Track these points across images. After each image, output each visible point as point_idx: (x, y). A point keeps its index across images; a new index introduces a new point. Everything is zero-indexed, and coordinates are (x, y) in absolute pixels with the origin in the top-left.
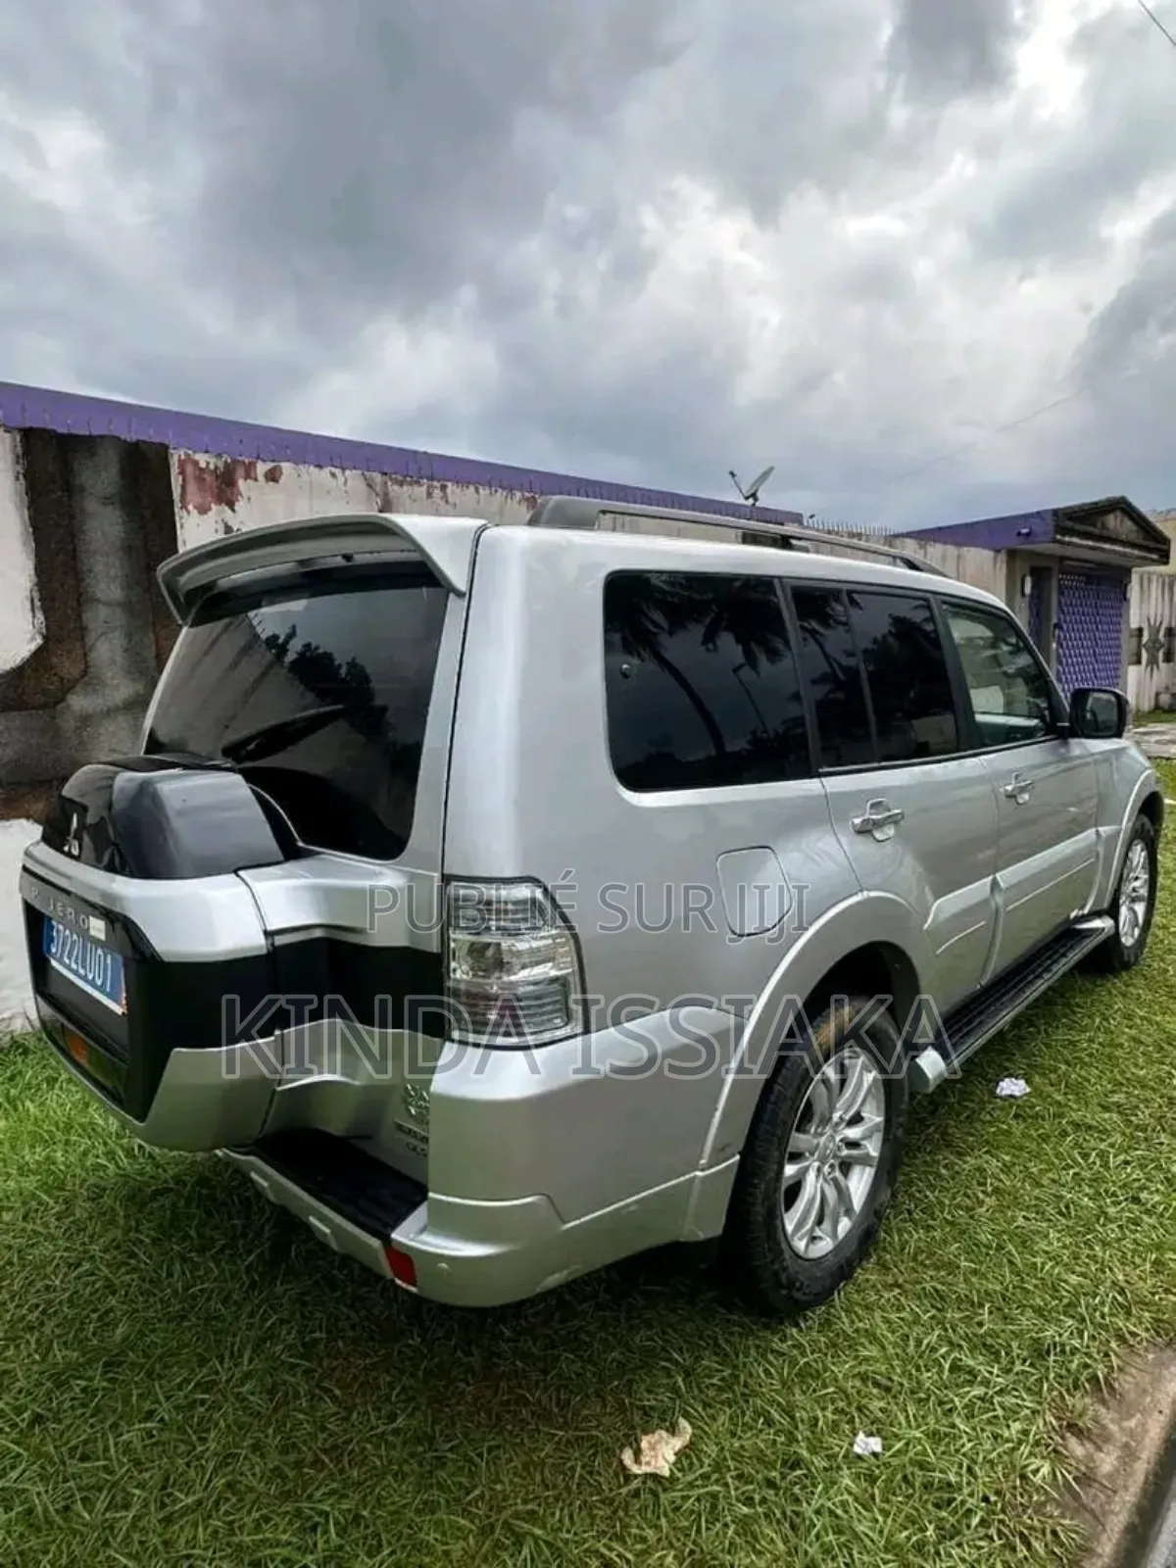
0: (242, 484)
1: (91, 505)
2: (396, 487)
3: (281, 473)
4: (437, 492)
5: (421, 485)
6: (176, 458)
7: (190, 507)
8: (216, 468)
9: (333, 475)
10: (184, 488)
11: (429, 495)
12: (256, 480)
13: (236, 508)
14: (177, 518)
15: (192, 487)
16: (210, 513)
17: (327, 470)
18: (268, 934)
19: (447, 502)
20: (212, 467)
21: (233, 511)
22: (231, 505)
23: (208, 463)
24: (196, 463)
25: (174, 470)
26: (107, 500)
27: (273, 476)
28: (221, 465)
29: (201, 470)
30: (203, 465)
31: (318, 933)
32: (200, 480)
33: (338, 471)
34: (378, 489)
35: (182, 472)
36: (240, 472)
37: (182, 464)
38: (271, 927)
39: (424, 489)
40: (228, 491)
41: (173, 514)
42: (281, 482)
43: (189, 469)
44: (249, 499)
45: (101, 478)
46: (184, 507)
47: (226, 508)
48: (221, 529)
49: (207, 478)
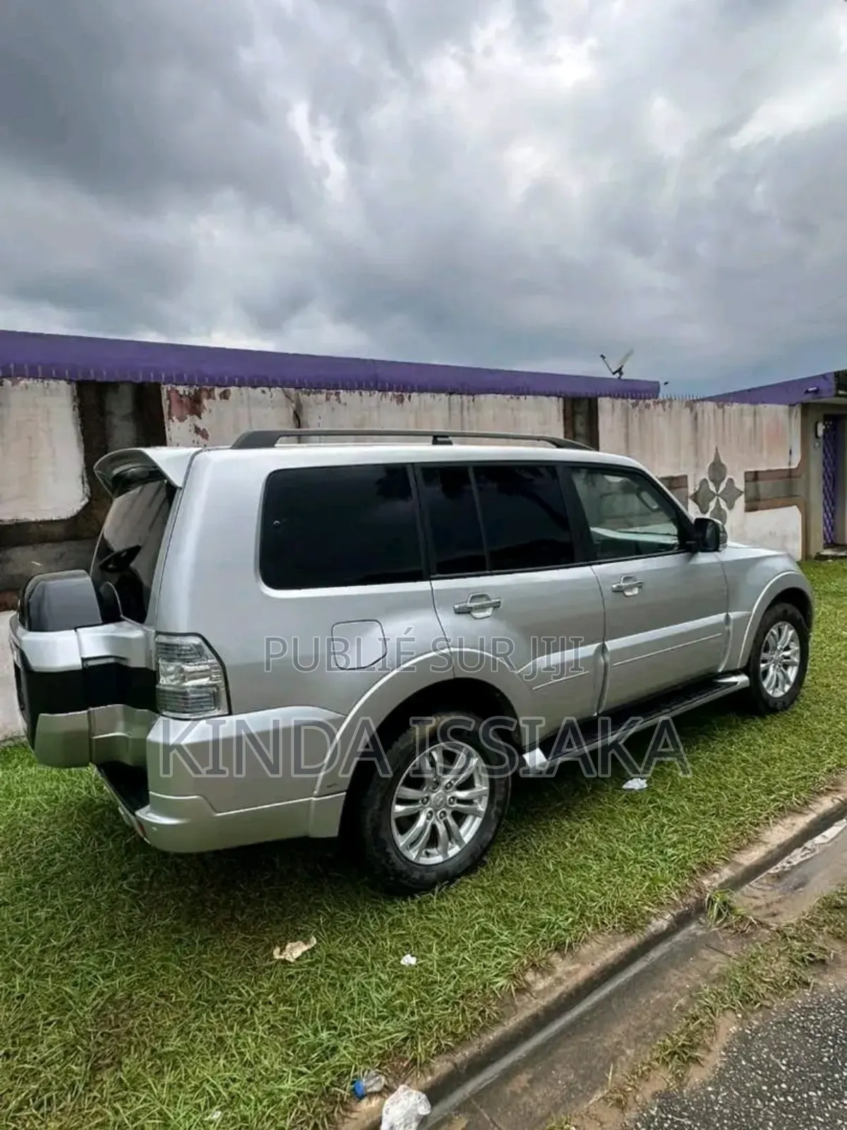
0: (205, 402)
1: (115, 421)
2: (305, 396)
3: (230, 394)
4: (333, 397)
5: (321, 393)
6: (165, 389)
7: (174, 418)
8: (190, 394)
9: (263, 392)
10: (170, 407)
11: (328, 399)
12: (214, 399)
13: (202, 416)
14: (166, 425)
15: (175, 406)
16: (186, 421)
17: (259, 390)
18: (84, 660)
19: (340, 402)
20: (187, 393)
21: (200, 418)
22: (199, 415)
23: (185, 391)
24: (177, 391)
25: (164, 397)
26: (125, 418)
27: (225, 396)
28: (192, 392)
29: (181, 396)
30: (182, 393)
31: (111, 661)
32: (180, 401)
33: (266, 389)
34: (293, 398)
35: (169, 398)
36: (204, 394)
37: (169, 393)
39: (324, 395)
40: (197, 406)
41: (163, 423)
42: (230, 398)
43: (173, 395)
44: (210, 411)
45: (120, 407)
46: (170, 418)
47: (196, 417)
48: (193, 429)
49: (184, 400)
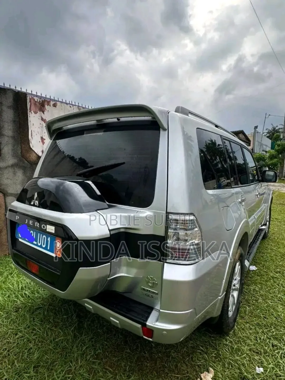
0: (46, 107)
1: (4, 108)
3: (57, 104)
6: (29, 97)
7: (32, 112)
8: (40, 101)
9: (70, 107)
10: (30, 106)
12: (50, 106)
13: (44, 113)
14: (28, 114)
15: (33, 107)
16: (37, 114)
17: (69, 105)
18: (110, 231)
20: (38, 101)
21: (44, 114)
22: (43, 112)
23: (37, 100)
24: (34, 100)
25: (28, 101)
26: (9, 107)
27: (55, 105)
29: (36, 102)
30: (36, 100)
31: (122, 230)
32: (35, 104)
35: (30, 102)
36: (46, 103)
37: (30, 99)
38: (110, 229)
40: (43, 108)
41: (27, 113)
42: (57, 107)
43: (32, 101)
44: (48, 111)
45: (7, 101)
46: (30, 111)
47: (42, 113)
48: (40, 118)
49: (37, 103)
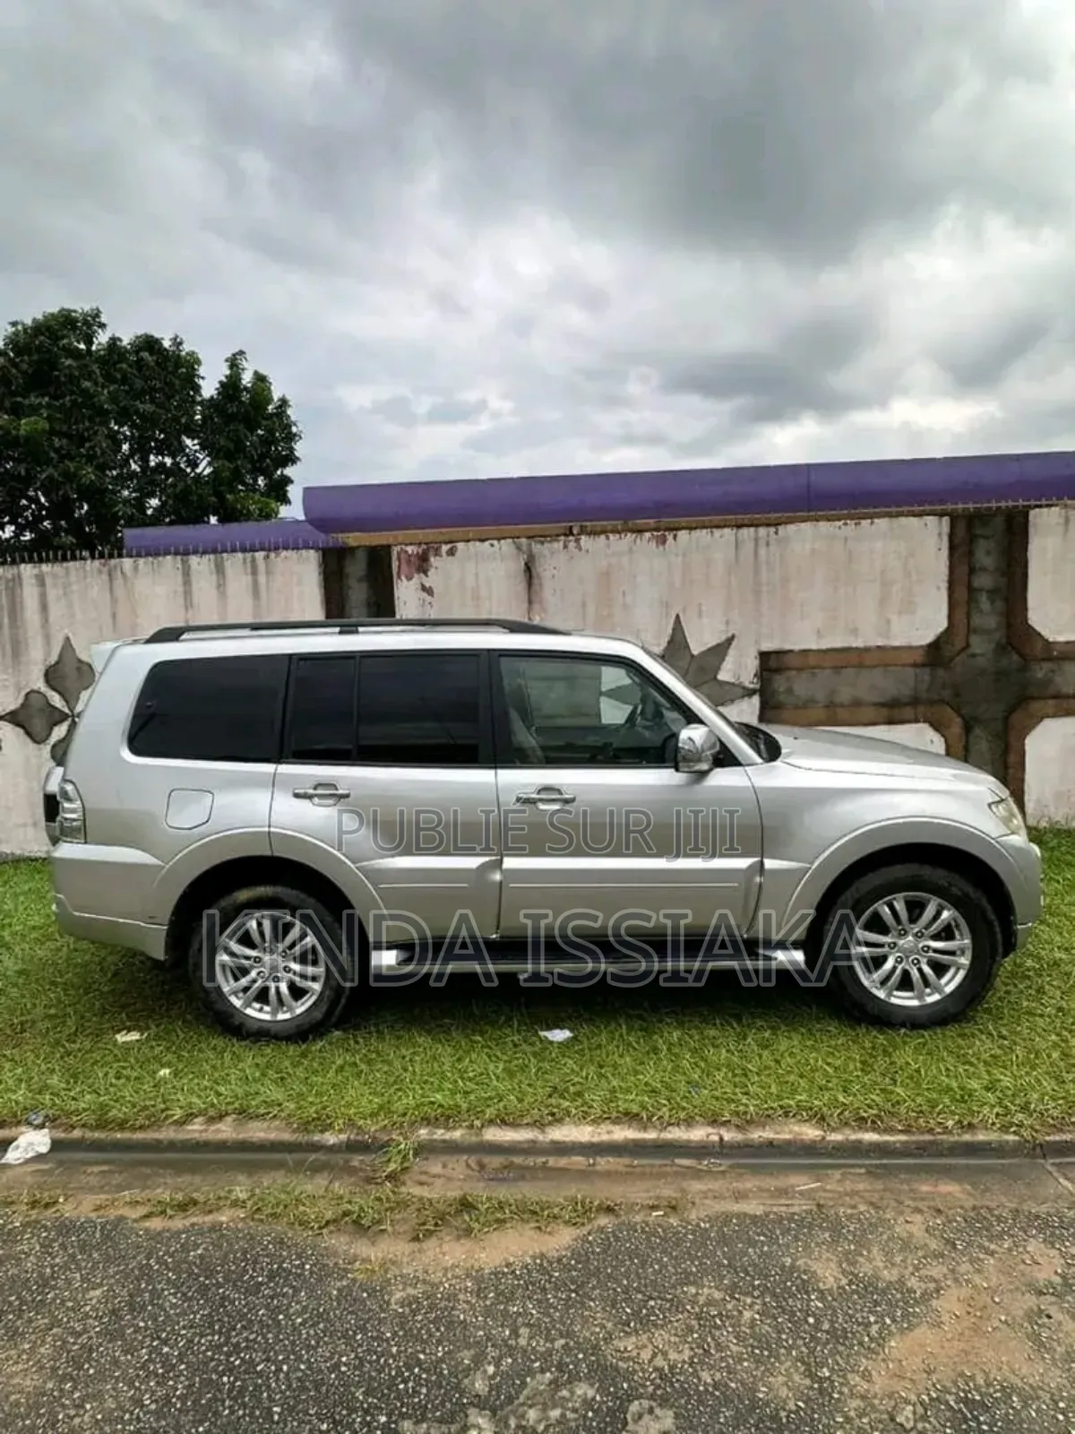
0: (432, 559)
1: (352, 583)
2: (539, 546)
3: (457, 550)
4: (572, 545)
5: (558, 541)
6: (395, 551)
7: (403, 578)
8: (418, 553)
9: (492, 545)
10: (399, 567)
11: (565, 547)
12: (441, 556)
13: (429, 574)
14: (395, 584)
15: (404, 566)
16: (413, 579)
17: (487, 543)
19: (580, 549)
20: (415, 553)
21: (427, 576)
22: (425, 572)
23: (413, 551)
24: (406, 552)
25: (394, 558)
26: (360, 580)
27: (451, 552)
28: (420, 551)
29: (410, 556)
30: (410, 552)
32: (409, 562)
33: (495, 542)
34: (524, 548)
35: (399, 559)
36: (431, 553)
37: (399, 554)
39: (561, 544)
40: (425, 564)
41: (392, 583)
42: (457, 554)
43: (403, 556)
44: (436, 568)
45: (356, 568)
46: (399, 577)
47: (422, 575)
48: (420, 587)
49: (412, 559)
